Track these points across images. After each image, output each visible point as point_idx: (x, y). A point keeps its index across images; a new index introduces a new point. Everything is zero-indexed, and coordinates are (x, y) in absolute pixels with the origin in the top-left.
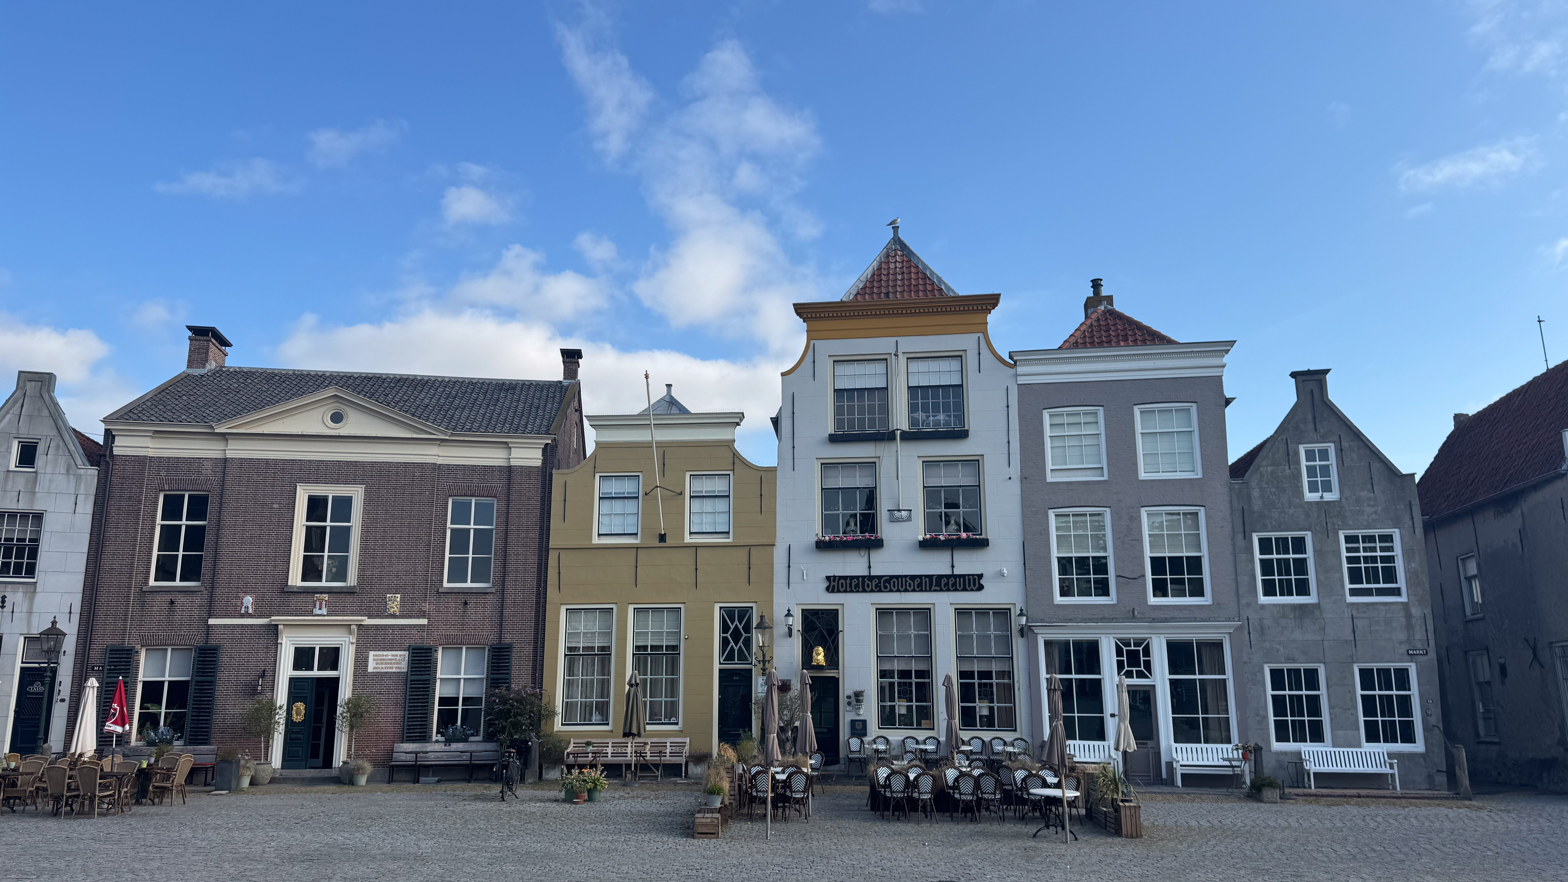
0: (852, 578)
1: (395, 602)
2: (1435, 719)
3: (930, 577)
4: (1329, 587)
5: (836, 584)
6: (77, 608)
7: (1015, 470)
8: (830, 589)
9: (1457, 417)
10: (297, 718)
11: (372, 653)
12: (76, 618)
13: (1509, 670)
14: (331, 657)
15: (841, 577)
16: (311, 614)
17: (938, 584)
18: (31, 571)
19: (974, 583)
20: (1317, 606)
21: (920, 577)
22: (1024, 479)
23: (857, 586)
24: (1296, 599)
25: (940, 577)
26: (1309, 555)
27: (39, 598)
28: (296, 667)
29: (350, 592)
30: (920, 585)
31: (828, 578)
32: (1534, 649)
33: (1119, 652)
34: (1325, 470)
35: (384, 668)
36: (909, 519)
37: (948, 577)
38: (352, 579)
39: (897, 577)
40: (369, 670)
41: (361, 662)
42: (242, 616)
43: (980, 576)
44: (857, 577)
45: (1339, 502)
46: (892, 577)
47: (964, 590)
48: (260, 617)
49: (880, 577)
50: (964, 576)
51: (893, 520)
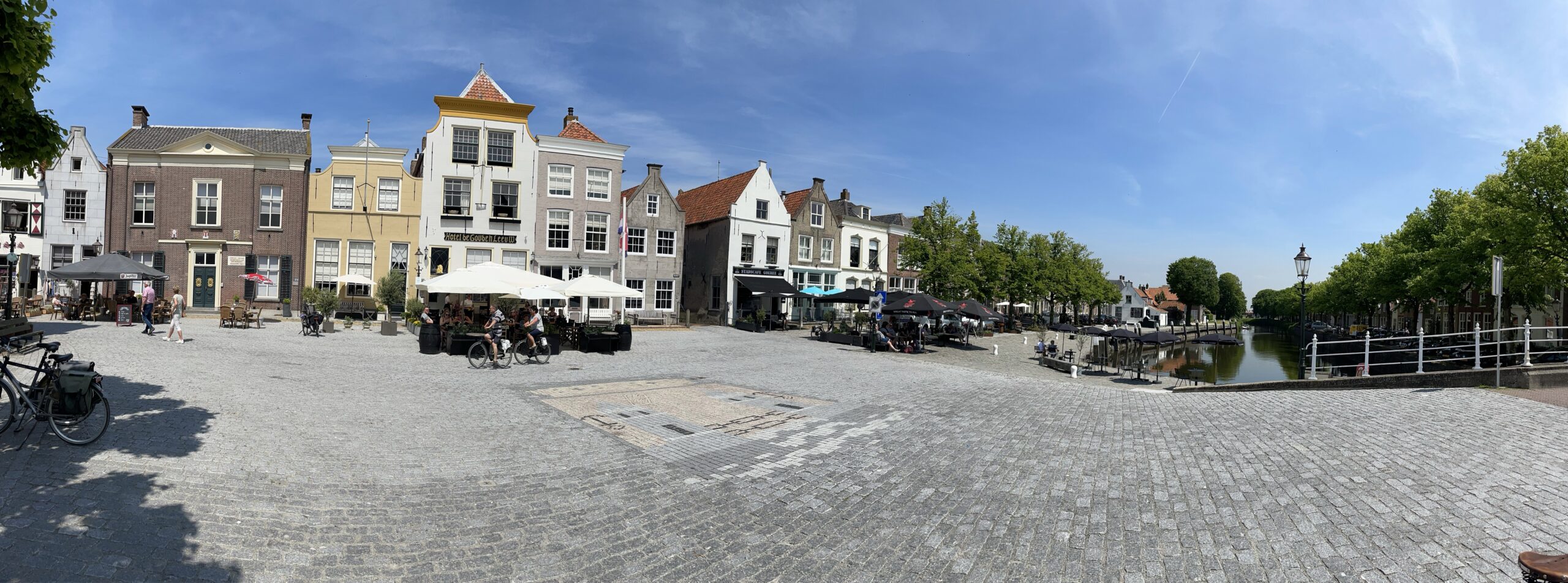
0: (457, 234)
1: (236, 233)
2: (679, 299)
3: (493, 236)
4: (650, 250)
5: (448, 236)
6: (103, 235)
7: (535, 191)
8: (446, 239)
9: (679, 191)
10: (199, 285)
11: (229, 257)
12: (103, 238)
13: (692, 283)
14: (211, 258)
15: (451, 233)
16: (202, 238)
17: (496, 239)
18: (83, 217)
19: (512, 240)
20: (646, 257)
21: (488, 235)
22: (539, 195)
23: (459, 238)
24: (639, 254)
25: (497, 236)
26: (646, 237)
27: (88, 229)
28: (197, 262)
29: (219, 230)
30: (488, 239)
31: (445, 233)
32: (704, 277)
33: (570, 271)
34: (655, 205)
35: (235, 264)
36: (485, 208)
37: (501, 236)
38: (218, 223)
39: (478, 235)
40: (229, 264)
41: (224, 262)
42: (173, 239)
43: (515, 237)
44: (459, 234)
45: (658, 218)
46: (475, 235)
47: (508, 242)
48: (180, 239)
49: (470, 235)
50: (508, 236)
51: (478, 209)
